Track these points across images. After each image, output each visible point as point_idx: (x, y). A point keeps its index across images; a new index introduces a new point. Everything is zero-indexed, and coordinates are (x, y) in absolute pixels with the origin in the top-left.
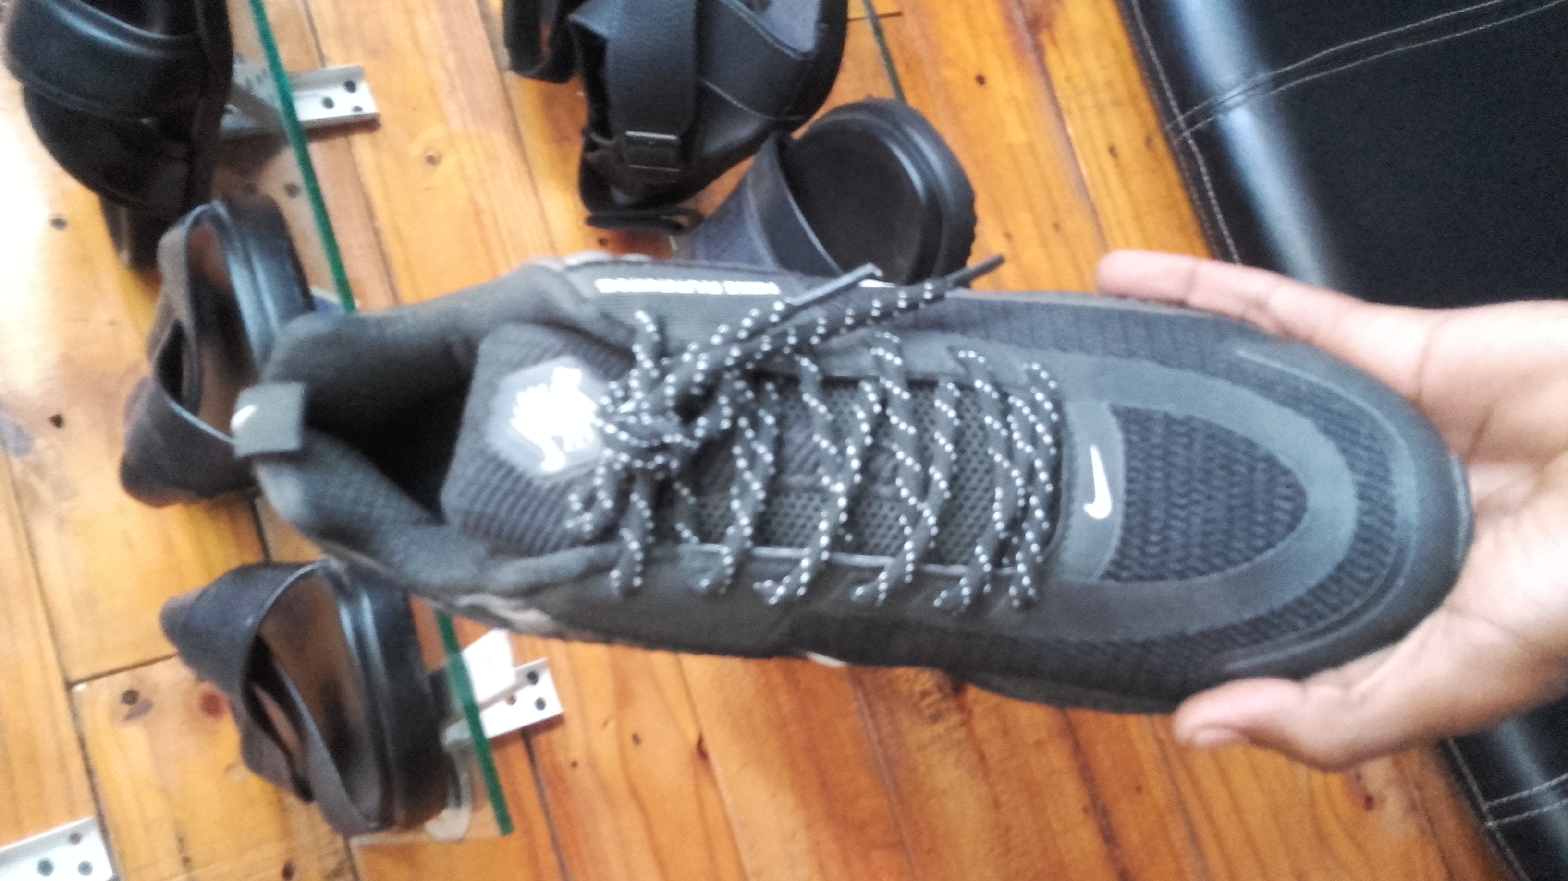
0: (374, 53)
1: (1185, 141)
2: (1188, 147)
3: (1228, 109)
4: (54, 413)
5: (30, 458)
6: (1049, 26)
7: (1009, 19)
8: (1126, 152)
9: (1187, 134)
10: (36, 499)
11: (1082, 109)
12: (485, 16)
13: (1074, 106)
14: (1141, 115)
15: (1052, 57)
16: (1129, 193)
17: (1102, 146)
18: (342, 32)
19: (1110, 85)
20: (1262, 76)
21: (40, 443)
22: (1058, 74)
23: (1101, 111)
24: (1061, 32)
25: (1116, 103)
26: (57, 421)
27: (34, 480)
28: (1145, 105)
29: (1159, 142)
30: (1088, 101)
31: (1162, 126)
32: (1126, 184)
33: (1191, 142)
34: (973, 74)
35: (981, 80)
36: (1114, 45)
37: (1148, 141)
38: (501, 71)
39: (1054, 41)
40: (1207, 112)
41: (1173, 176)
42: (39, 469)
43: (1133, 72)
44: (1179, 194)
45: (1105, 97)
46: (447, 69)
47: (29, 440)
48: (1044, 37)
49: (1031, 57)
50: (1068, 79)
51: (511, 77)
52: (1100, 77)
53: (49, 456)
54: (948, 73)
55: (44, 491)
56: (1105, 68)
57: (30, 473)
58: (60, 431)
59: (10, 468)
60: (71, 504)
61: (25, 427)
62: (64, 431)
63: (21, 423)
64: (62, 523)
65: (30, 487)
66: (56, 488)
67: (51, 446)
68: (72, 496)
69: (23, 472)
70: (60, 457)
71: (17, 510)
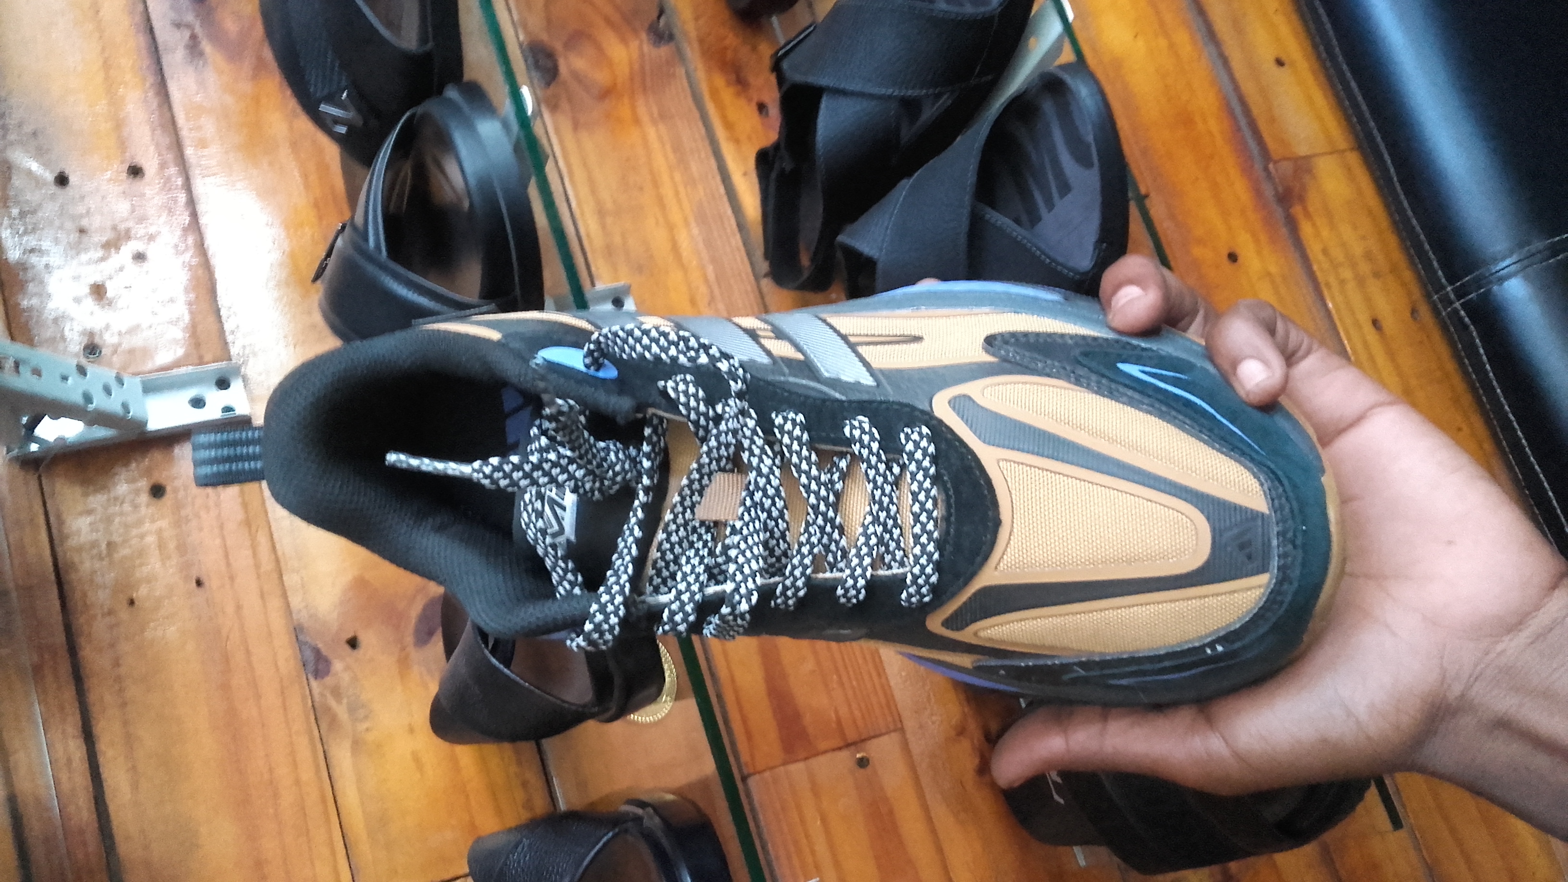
0: (639, 269)
1: (1456, 312)
2: (1461, 319)
3: (1502, 280)
4: (350, 635)
5: (328, 680)
6: (1302, 199)
7: (1258, 193)
8: (1389, 323)
9: (1457, 305)
10: (334, 720)
11: (1342, 282)
12: (741, 226)
13: (1332, 280)
14: (1403, 285)
15: (1306, 230)
16: (1397, 367)
17: (1364, 319)
18: (609, 251)
19: (1368, 256)
20: (1539, 245)
21: (338, 666)
22: (1314, 249)
23: (1361, 282)
24: (1313, 201)
25: (1377, 275)
26: (353, 643)
27: (332, 702)
28: (1408, 275)
29: (1425, 312)
30: (1347, 274)
31: (1428, 296)
32: (1391, 355)
33: (1462, 313)
34: (1225, 253)
35: (1233, 257)
36: (1370, 212)
37: (1414, 312)
38: (757, 278)
39: (1308, 215)
40: (1478, 283)
41: (1443, 349)
42: (336, 692)
43: (1393, 241)
44: (1451, 366)
45: (1365, 268)
46: (706, 280)
47: (327, 662)
48: (1297, 210)
49: (1284, 231)
50: (1325, 251)
51: (767, 284)
52: (1358, 250)
53: (345, 678)
54: (1197, 251)
55: (341, 711)
56: (1363, 238)
57: (328, 695)
58: (356, 651)
59: (310, 691)
60: (365, 725)
61: (325, 651)
62: (360, 653)
63: (320, 646)
64: (357, 745)
65: (328, 709)
66: (352, 710)
67: (347, 668)
68: (366, 717)
69: (322, 695)
70: (355, 679)
71: (316, 732)
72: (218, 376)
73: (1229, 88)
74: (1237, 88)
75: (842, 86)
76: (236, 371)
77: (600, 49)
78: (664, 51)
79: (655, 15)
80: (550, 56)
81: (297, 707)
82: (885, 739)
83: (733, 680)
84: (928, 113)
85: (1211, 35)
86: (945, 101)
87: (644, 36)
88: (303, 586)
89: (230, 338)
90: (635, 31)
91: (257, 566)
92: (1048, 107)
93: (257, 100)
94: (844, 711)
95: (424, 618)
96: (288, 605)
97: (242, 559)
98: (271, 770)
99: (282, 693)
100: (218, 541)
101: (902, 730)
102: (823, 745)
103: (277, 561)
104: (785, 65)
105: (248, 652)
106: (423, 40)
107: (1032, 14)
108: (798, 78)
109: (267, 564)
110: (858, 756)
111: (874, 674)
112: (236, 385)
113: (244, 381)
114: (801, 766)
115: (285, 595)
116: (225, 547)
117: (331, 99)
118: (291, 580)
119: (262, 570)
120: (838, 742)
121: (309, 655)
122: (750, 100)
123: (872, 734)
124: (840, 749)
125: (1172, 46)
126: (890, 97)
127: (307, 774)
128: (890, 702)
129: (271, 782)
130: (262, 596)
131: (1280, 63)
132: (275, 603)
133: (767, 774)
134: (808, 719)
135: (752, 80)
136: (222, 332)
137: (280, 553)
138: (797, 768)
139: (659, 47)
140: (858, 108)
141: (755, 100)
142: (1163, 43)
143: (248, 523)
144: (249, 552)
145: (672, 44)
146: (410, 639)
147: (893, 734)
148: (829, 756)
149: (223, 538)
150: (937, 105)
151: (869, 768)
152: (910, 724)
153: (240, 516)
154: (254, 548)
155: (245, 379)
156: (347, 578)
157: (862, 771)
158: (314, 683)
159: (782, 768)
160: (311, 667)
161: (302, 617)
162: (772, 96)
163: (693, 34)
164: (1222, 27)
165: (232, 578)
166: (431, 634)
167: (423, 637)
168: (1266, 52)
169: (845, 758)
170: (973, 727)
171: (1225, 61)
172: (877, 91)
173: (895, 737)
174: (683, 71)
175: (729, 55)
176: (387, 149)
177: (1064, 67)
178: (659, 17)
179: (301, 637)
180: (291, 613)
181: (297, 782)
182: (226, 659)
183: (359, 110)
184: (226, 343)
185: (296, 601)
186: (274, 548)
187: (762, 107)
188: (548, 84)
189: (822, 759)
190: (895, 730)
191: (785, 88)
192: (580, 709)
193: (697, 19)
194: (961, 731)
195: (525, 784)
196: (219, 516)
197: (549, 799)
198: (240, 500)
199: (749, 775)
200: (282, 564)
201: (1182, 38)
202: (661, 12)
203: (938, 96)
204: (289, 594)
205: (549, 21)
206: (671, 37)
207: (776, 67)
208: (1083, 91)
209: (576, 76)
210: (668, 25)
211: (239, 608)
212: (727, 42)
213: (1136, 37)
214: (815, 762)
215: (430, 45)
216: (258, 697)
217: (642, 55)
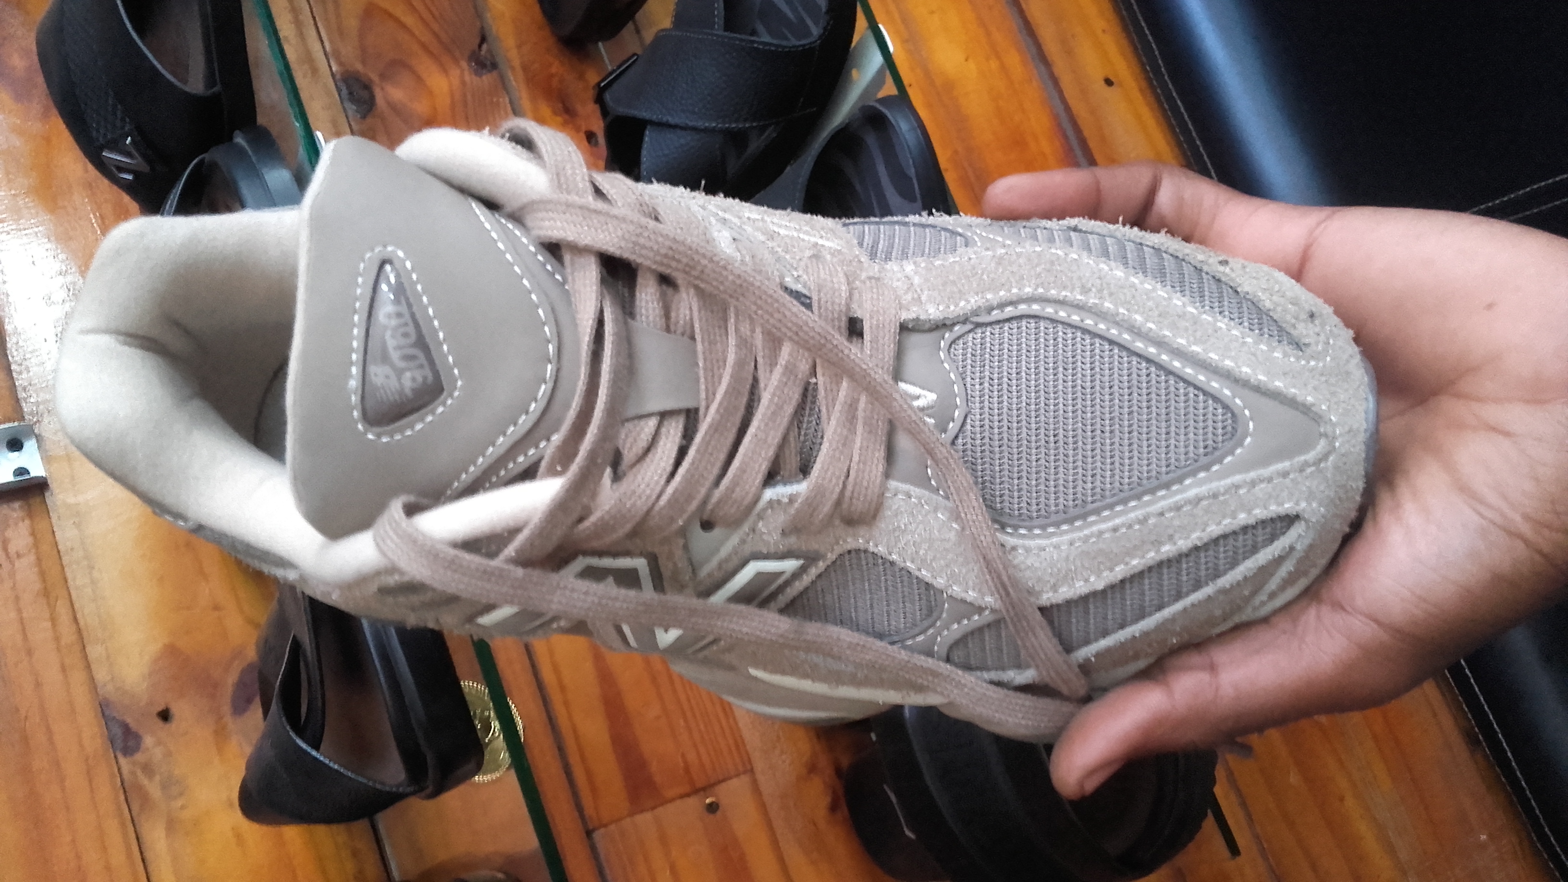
4: (160, 708)
5: (139, 757)
10: (145, 798)
21: (148, 741)
26: (165, 716)
27: (145, 782)
42: (148, 769)
47: (138, 738)
53: (158, 753)
55: (154, 789)
57: (139, 773)
58: (168, 726)
59: (119, 769)
60: (179, 803)
61: (133, 725)
62: (173, 726)
63: (129, 720)
64: (171, 826)
65: (140, 788)
66: (165, 786)
67: (159, 743)
68: (181, 794)
69: (133, 773)
70: (168, 754)
71: (126, 811)
72: (9, 438)
73: (1060, 109)
74: (1068, 109)
75: (665, 119)
76: (30, 432)
77: (419, 79)
78: (488, 79)
79: (478, 41)
80: (367, 87)
81: (106, 790)
82: (734, 783)
83: (575, 731)
84: (755, 145)
85: (1042, 58)
86: (771, 133)
87: (464, 64)
88: (108, 657)
89: (22, 395)
90: (456, 61)
91: (57, 639)
92: (871, 140)
93: (48, 140)
94: (692, 757)
95: (241, 685)
96: (92, 679)
97: (41, 632)
98: (78, 857)
99: (88, 772)
100: (13, 615)
101: (752, 771)
102: (670, 793)
103: (79, 631)
104: (607, 96)
105: (49, 731)
106: (210, 81)
107: (853, 44)
108: (622, 110)
109: (68, 634)
110: (708, 801)
111: (721, 715)
112: (30, 445)
113: (38, 441)
114: (648, 816)
115: (88, 667)
116: (21, 621)
117: (115, 145)
118: (95, 651)
119: (63, 643)
120: (686, 789)
121: (118, 731)
122: (577, 129)
123: (721, 778)
124: (688, 795)
125: (1003, 68)
126: (713, 130)
127: (118, 857)
128: (739, 744)
129: (79, 868)
130: (63, 669)
131: (1109, 82)
132: (78, 677)
133: (613, 827)
134: (654, 767)
135: (579, 108)
136: (13, 388)
137: (82, 622)
138: (644, 819)
139: (480, 76)
140: (682, 141)
141: (584, 129)
142: (994, 64)
143: (46, 593)
144: (48, 624)
145: (495, 73)
146: (227, 709)
147: (742, 776)
148: (678, 802)
149: (19, 611)
150: (763, 137)
151: (719, 813)
152: (759, 765)
153: (38, 586)
154: (53, 620)
155: (39, 439)
156: (155, 648)
157: (711, 816)
158: (122, 760)
159: (628, 820)
160: (119, 743)
161: (108, 690)
162: (598, 126)
163: (516, 63)
164: (1052, 48)
165: (30, 653)
166: (249, 701)
167: (240, 707)
168: (1095, 72)
169: (693, 804)
170: (824, 762)
171: (1055, 81)
172: (700, 124)
173: (745, 779)
174: (507, 100)
175: (555, 82)
176: (174, 198)
177: (885, 101)
178: (480, 46)
179: (107, 713)
180: (95, 688)
181: (108, 868)
182: (25, 740)
183: (144, 156)
184: (17, 400)
185: (101, 675)
186: (75, 619)
187: (590, 137)
188: (364, 117)
189: (670, 808)
190: (745, 772)
191: (609, 119)
192: (394, 789)
193: (519, 47)
194: (812, 769)
195: (355, 854)
196: (14, 588)
197: (382, 868)
198: (36, 569)
199: (593, 830)
200: (85, 634)
201: (1014, 60)
202: (483, 39)
203: (762, 129)
204: (93, 667)
205: (363, 49)
206: (494, 66)
207: (599, 99)
208: (903, 126)
209: (395, 108)
210: (489, 51)
211: (38, 685)
212: (553, 70)
213: (966, 60)
214: (660, 810)
215: (216, 89)
216: (62, 780)
217: (463, 83)
